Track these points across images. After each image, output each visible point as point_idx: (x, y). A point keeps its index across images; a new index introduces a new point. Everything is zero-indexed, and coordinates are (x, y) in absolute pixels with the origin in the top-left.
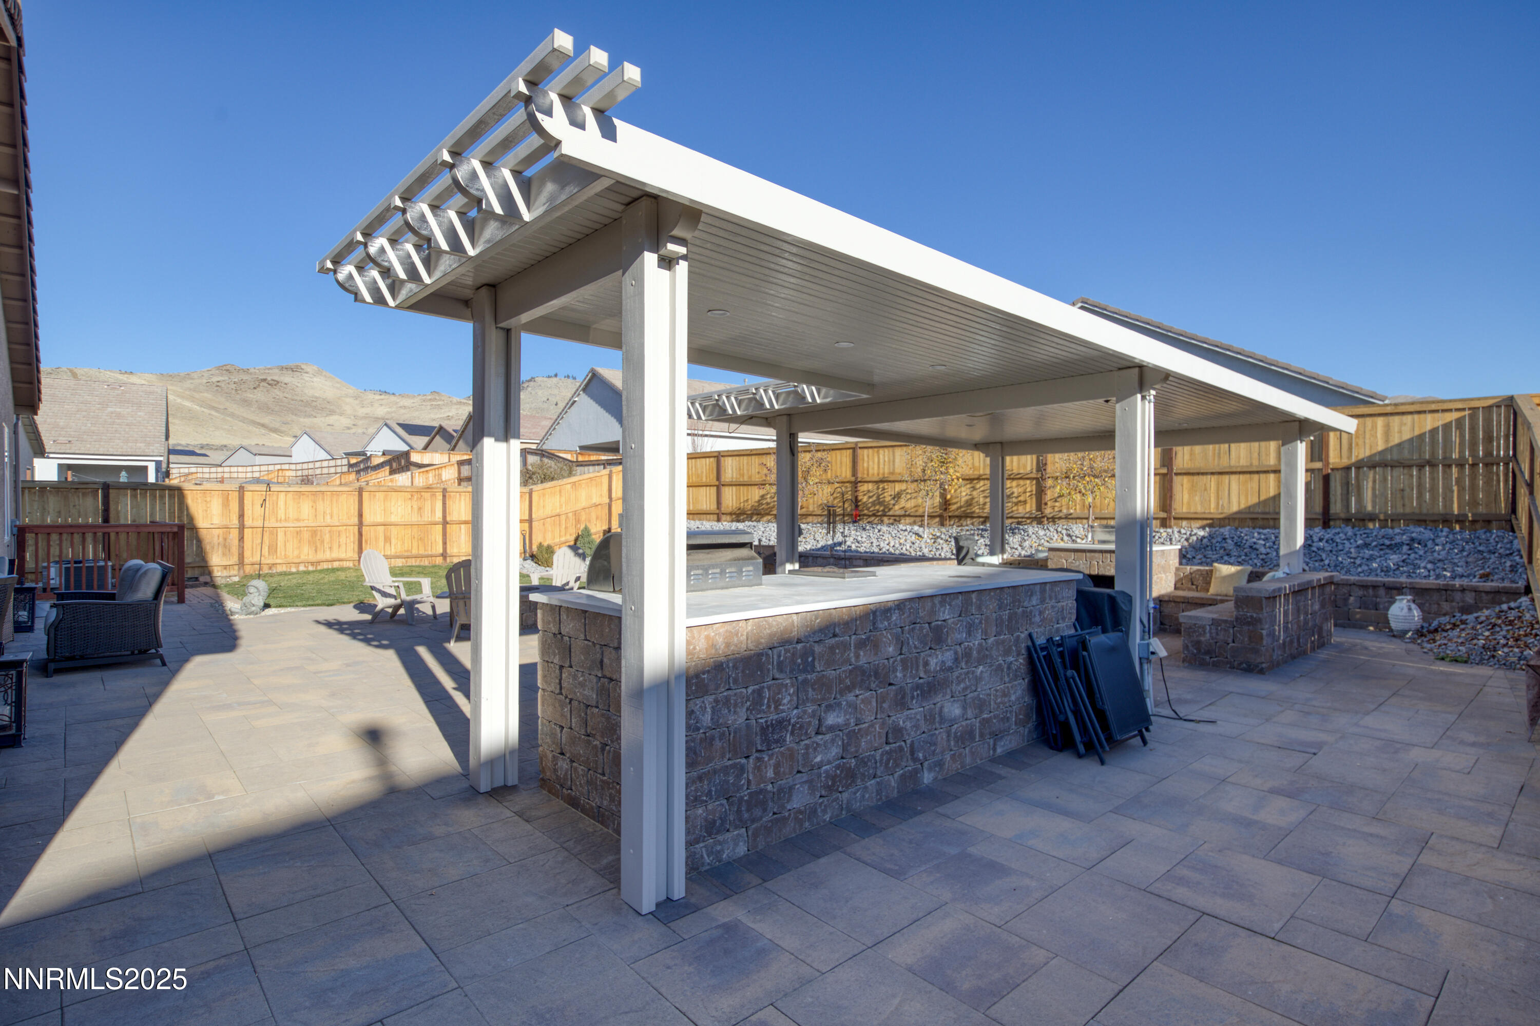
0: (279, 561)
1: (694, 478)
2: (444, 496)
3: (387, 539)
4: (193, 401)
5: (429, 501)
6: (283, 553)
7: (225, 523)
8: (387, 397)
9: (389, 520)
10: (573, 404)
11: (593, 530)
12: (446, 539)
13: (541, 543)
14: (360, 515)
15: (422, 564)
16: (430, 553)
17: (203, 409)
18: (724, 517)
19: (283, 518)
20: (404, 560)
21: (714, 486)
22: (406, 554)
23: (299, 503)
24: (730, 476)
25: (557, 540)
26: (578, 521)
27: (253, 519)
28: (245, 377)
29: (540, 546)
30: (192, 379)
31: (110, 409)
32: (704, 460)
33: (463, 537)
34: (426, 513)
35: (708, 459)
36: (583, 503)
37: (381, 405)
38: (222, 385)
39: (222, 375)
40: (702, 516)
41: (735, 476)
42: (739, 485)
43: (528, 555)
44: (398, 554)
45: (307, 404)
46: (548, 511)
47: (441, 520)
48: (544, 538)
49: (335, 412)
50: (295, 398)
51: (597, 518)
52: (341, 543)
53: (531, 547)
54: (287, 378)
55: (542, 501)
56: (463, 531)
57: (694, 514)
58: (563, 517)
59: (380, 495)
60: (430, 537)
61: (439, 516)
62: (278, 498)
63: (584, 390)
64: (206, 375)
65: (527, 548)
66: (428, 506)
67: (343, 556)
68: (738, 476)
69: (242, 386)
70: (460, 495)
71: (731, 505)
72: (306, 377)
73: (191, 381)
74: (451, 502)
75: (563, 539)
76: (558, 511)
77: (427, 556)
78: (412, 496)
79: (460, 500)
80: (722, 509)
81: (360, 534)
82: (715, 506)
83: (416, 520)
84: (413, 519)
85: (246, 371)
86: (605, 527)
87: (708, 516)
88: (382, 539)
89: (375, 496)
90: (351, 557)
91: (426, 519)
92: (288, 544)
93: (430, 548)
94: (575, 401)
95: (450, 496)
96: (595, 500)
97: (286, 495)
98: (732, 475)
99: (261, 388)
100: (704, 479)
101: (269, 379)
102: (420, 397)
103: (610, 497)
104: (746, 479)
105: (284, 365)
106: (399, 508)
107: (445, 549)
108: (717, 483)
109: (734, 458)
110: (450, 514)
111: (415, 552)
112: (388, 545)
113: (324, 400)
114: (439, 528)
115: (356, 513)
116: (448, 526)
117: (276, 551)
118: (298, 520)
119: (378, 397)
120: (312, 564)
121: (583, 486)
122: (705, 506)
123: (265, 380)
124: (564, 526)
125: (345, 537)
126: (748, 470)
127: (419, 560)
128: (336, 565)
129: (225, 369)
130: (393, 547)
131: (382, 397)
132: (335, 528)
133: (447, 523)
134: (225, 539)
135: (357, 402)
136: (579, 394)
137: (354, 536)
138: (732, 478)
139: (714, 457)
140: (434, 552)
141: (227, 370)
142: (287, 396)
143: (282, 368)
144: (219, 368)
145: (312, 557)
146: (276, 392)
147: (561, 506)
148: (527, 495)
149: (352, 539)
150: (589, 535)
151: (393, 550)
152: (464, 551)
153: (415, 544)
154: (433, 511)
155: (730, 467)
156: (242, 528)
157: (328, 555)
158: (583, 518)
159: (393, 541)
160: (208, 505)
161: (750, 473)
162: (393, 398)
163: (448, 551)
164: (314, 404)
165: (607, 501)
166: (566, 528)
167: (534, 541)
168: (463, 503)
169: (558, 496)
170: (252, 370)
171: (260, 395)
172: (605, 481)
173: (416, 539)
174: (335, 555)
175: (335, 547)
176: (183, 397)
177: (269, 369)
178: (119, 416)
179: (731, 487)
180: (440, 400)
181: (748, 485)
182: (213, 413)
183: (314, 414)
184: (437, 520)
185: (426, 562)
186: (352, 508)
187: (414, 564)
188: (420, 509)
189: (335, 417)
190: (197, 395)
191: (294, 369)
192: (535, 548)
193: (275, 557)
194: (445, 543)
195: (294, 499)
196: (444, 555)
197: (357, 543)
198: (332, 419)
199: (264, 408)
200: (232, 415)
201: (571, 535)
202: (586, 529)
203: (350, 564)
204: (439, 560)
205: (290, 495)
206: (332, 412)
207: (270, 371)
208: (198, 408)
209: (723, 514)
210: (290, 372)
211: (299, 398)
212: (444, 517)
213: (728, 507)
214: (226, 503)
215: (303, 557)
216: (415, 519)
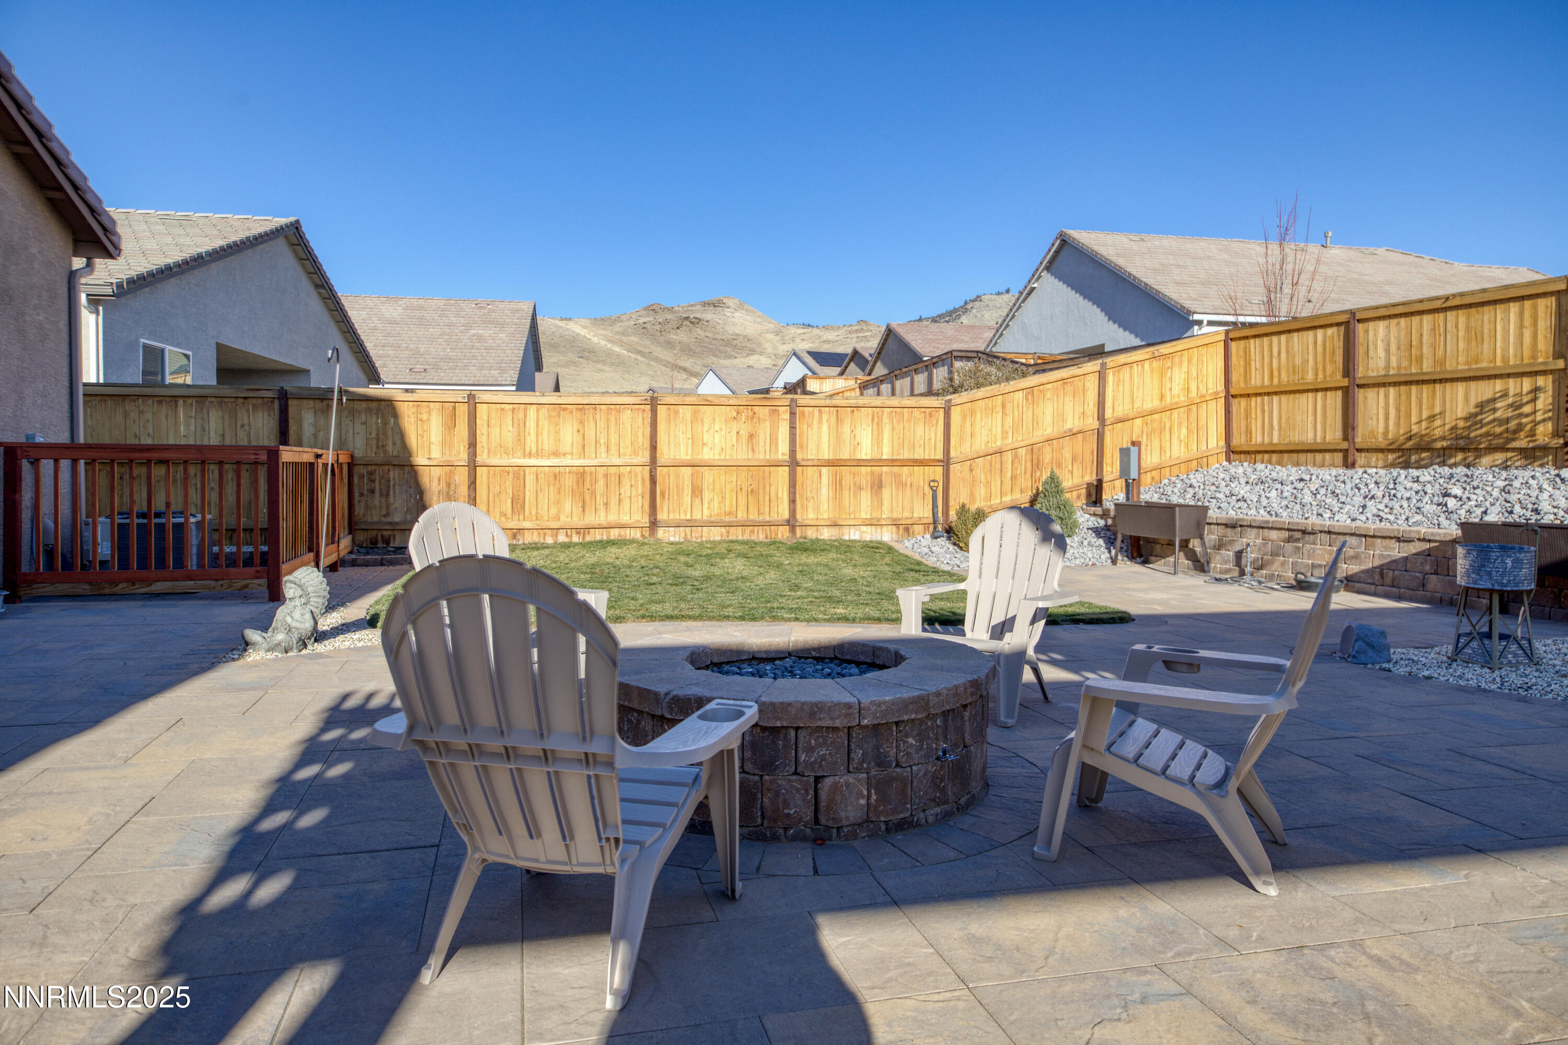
0: (527, 524)
1: (1284, 375)
2: (793, 414)
3: (697, 491)
4: (621, 346)
5: (768, 424)
6: (534, 513)
7: (447, 458)
8: (810, 329)
9: (700, 457)
10: (1029, 294)
11: (1066, 483)
12: (795, 493)
13: (963, 506)
14: (654, 448)
15: (754, 538)
16: (767, 518)
17: (630, 354)
18: (1361, 459)
19: (534, 451)
20: (723, 529)
21: (1336, 389)
22: (727, 519)
23: (557, 424)
24: (1382, 364)
25: (996, 501)
26: (1037, 465)
27: (489, 451)
28: (669, 316)
29: (963, 509)
30: (622, 321)
31: (473, 332)
32: (1311, 334)
33: (824, 490)
34: (762, 444)
35: (1320, 332)
36: (1048, 429)
37: (803, 340)
38: (648, 326)
39: (648, 316)
40: (1302, 456)
41: (1394, 362)
42: (1407, 383)
43: (940, 528)
44: (713, 519)
45: (728, 343)
46: (980, 444)
47: (787, 458)
48: (972, 495)
49: (755, 351)
50: (717, 336)
51: (1074, 459)
52: (623, 496)
53: (946, 513)
54: (708, 316)
55: (968, 424)
56: (825, 479)
57: (1281, 452)
58: (1008, 456)
59: (685, 412)
60: (767, 489)
61: (783, 448)
62: (525, 416)
63: (1048, 268)
64: (634, 317)
65: (940, 515)
66: (764, 431)
67: (625, 519)
68: (1405, 363)
69: (666, 327)
70: (820, 412)
71: (1381, 429)
72: (728, 312)
73: (621, 324)
74: (805, 426)
75: (1007, 499)
76: (999, 443)
77: (763, 524)
78: (738, 413)
79: (820, 421)
80: (1358, 440)
81: (653, 481)
82: (1339, 434)
83: (745, 457)
84: (739, 457)
85: (670, 310)
86: (1091, 478)
87: (1319, 456)
88: (688, 491)
89: (677, 413)
90: (637, 521)
91: (761, 456)
92: (540, 496)
93: (767, 509)
94: (1034, 288)
95: (803, 413)
96: (1072, 422)
97: (538, 411)
98: (1388, 361)
99: (684, 328)
100: (1310, 377)
101: (691, 316)
102: (846, 328)
103: (1101, 417)
104: (1427, 366)
105: (706, 300)
106: (717, 436)
107: (793, 512)
108: (1345, 382)
109: (1394, 322)
110: (802, 448)
111: (741, 515)
112: (697, 501)
113: (745, 337)
114: (784, 472)
115: (647, 444)
116: (799, 469)
117: (523, 508)
118: (556, 454)
119: (800, 331)
120: (578, 530)
121: (1049, 395)
122: (1311, 435)
123: (688, 318)
124: (1009, 475)
125: (628, 487)
126: (1434, 347)
127: (748, 529)
128: (614, 534)
129: (652, 309)
130: (706, 505)
131: (805, 330)
132: (613, 470)
133: (798, 465)
134: (449, 485)
135: (778, 338)
136: (1040, 277)
137: (643, 483)
138: (1387, 367)
139: (1338, 324)
140: (774, 517)
141: (654, 310)
142: (709, 335)
143: (705, 304)
144: (646, 309)
145: (577, 521)
146: (699, 332)
147: (1005, 433)
148: (942, 412)
149: (640, 491)
150: (1059, 491)
151: (705, 510)
152: (826, 516)
153: (742, 502)
154: (774, 441)
155: (1380, 345)
156: (473, 466)
157: (602, 518)
158: (1047, 458)
159: (707, 495)
160: (425, 428)
161: (1440, 353)
162: (816, 331)
163: (799, 517)
164: (735, 342)
165: (1096, 424)
166: (1014, 477)
167: (952, 503)
168: (825, 428)
169: (1000, 415)
170: (676, 308)
171: (682, 336)
172: (1092, 383)
173: (744, 493)
174: (613, 518)
175: (614, 502)
176: (612, 342)
177: (693, 305)
178: (480, 338)
179: (1382, 391)
180: (868, 331)
181: (1441, 381)
182: (639, 358)
183: (735, 354)
184: (780, 457)
185: (760, 535)
186: (640, 435)
187: (740, 538)
188: (751, 436)
189: (756, 357)
190: (625, 339)
191: (716, 305)
192: (953, 514)
193: (521, 517)
194: (793, 501)
195: (550, 416)
196: (792, 523)
197: (647, 496)
198: (753, 360)
199: (687, 350)
200: (657, 359)
201: (1022, 492)
202: (1053, 480)
203: (636, 534)
204: (783, 533)
205: (544, 411)
206: (752, 352)
207: (693, 308)
208: (625, 352)
209: (1359, 450)
210: (712, 308)
211: (720, 337)
212: (793, 452)
213: (1373, 434)
214: (450, 424)
215: (564, 520)
216: (742, 455)
